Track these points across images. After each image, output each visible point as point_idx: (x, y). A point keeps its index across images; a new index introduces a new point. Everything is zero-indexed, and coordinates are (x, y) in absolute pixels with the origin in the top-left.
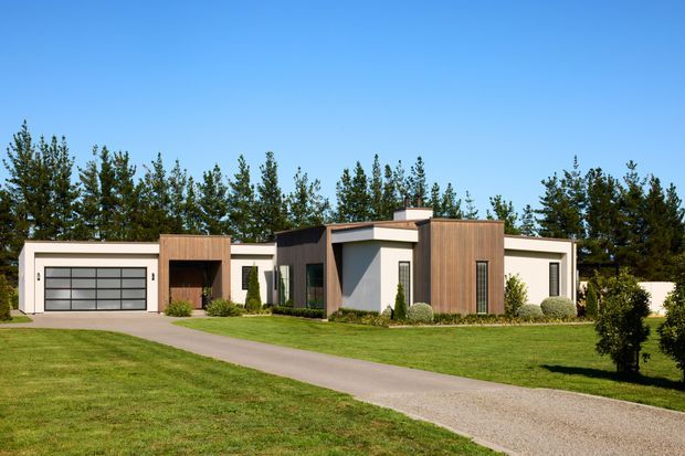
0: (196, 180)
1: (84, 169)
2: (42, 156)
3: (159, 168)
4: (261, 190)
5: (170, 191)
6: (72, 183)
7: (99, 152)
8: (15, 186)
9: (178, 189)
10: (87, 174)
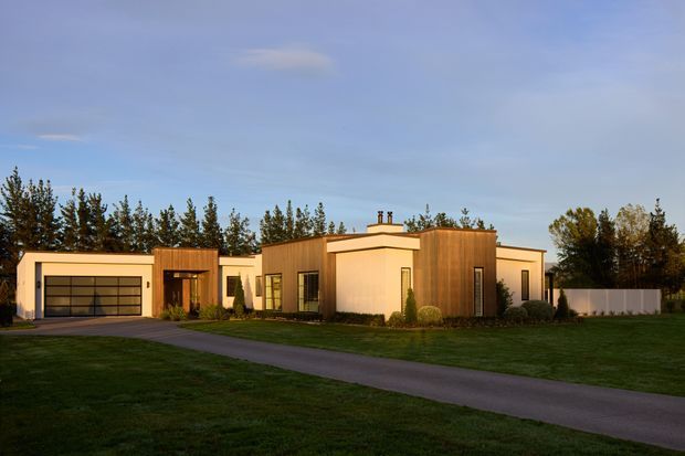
0: (154, 217)
1: (65, 206)
2: (30, 195)
3: (126, 206)
4: (204, 224)
5: (134, 224)
6: (56, 217)
7: (78, 193)
8: (8, 219)
9: (140, 222)
10: (68, 210)
